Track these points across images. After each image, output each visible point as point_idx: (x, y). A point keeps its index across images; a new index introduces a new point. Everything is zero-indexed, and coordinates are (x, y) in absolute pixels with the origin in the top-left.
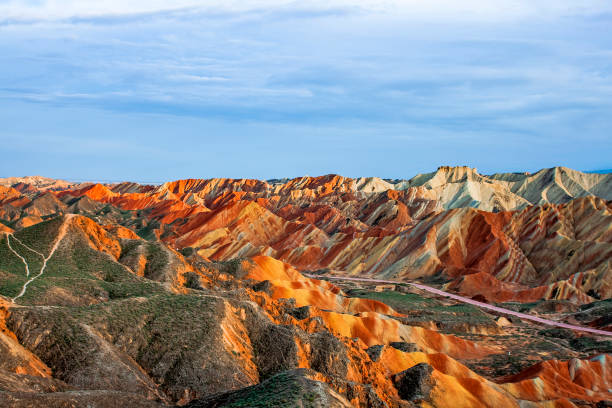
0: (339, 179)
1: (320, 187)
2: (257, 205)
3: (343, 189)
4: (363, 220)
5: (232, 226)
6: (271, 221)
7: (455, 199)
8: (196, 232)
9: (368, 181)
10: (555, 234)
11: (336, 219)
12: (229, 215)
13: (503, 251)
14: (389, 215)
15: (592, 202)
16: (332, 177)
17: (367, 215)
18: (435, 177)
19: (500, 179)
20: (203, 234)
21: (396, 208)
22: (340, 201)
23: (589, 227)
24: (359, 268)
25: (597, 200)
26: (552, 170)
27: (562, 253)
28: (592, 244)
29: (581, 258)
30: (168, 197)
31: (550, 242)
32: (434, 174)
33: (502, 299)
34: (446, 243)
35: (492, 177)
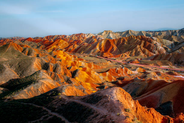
0: (82, 34)
1: (78, 36)
2: (63, 40)
3: (83, 36)
4: (87, 42)
5: (57, 45)
6: (66, 43)
7: (107, 37)
8: (49, 47)
9: (89, 34)
10: (124, 44)
11: (81, 43)
12: (56, 43)
13: (113, 48)
14: (93, 41)
15: (133, 37)
16: (81, 34)
17: (88, 42)
18: (103, 33)
19: (117, 33)
20: (51, 47)
21: (94, 40)
22: (83, 39)
23: (132, 42)
24: (83, 52)
25: (134, 36)
26: (129, 30)
27: (125, 48)
28: (131, 46)
29: (129, 48)
30: (45, 39)
31: (123, 45)
32: (103, 32)
33: (111, 57)
34: (101, 46)
35: (116, 33)
